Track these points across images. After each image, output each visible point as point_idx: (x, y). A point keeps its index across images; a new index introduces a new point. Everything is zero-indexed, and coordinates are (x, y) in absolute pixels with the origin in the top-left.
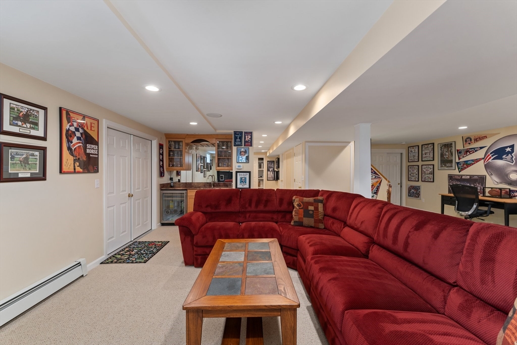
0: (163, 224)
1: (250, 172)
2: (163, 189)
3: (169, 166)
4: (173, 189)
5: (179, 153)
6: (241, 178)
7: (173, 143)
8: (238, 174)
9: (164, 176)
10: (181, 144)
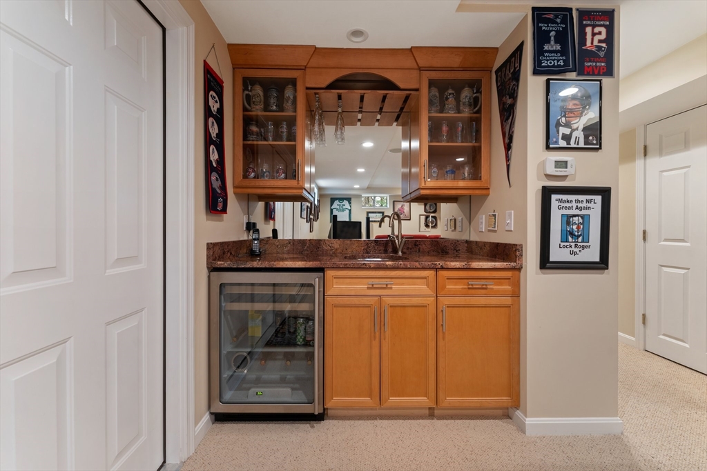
0: (220, 418)
1: (605, 193)
2: (220, 264)
3: (245, 176)
4: (266, 264)
5: (284, 129)
6: (567, 219)
7: (258, 90)
8: (554, 197)
9: (224, 210)
10: (289, 93)
